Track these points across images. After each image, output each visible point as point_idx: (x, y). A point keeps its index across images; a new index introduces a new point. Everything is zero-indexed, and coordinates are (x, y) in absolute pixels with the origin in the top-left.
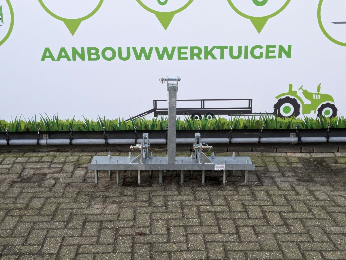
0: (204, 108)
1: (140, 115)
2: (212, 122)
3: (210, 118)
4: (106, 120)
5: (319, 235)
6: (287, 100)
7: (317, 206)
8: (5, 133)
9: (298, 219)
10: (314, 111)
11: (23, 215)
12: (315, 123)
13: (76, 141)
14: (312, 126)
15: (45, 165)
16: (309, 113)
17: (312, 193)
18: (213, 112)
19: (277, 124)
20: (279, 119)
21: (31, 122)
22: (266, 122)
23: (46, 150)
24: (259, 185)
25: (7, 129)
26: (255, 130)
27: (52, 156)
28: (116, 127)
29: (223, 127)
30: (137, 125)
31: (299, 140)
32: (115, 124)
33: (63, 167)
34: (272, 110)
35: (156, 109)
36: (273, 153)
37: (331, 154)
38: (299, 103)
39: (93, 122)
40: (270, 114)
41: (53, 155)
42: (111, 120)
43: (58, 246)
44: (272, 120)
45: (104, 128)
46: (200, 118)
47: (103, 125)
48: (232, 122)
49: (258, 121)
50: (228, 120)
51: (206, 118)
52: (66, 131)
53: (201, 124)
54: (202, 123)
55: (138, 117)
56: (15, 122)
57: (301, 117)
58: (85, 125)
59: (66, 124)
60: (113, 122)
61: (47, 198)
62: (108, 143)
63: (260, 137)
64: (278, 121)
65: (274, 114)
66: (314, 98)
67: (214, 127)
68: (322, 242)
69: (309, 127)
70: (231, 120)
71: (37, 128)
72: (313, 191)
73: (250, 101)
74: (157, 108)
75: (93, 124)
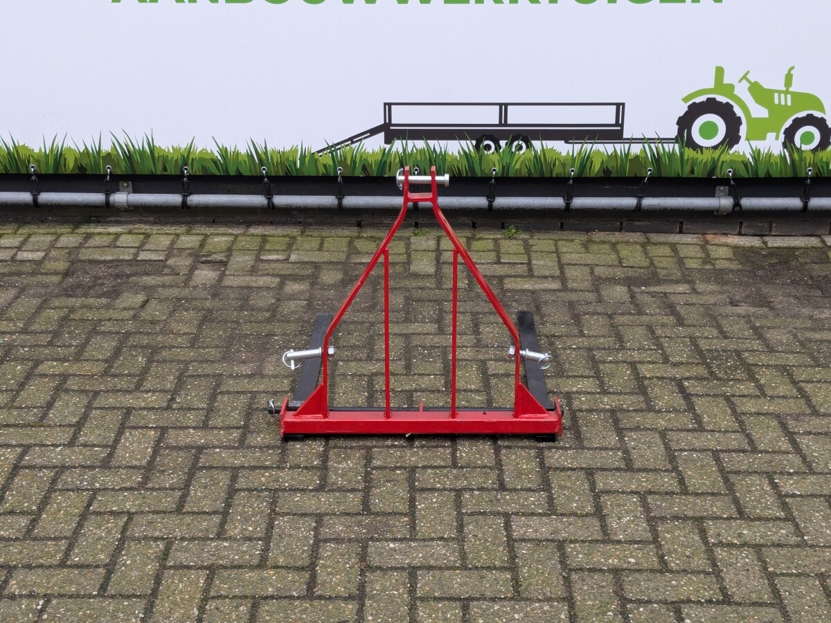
0: (506, 124)
1: (351, 139)
2: (525, 159)
3: (521, 148)
4: (268, 149)
5: (768, 435)
6: (711, 106)
7: (768, 366)
8: (29, 176)
9: (721, 395)
10: (775, 134)
11: (70, 375)
12: (776, 163)
13: (196, 199)
14: (768, 172)
15: (124, 253)
16: (764, 138)
17: (758, 333)
18: (527, 134)
19: (685, 164)
20: (689, 153)
21: (91, 151)
22: (657, 160)
23: (128, 219)
24: (633, 312)
25: (33, 167)
26: (629, 179)
27: (140, 234)
28: (294, 169)
29: (552, 171)
30: (343, 162)
31: (737, 204)
32: (291, 159)
33: (166, 260)
34: (673, 132)
35: (390, 124)
36: (672, 235)
37: (813, 239)
38: (738, 115)
39: (237, 154)
40: (668, 140)
41: (142, 231)
42: (282, 150)
43: (149, 450)
44: (671, 156)
45: (264, 169)
46: (496, 149)
47: (261, 162)
48: (573, 159)
49: (637, 157)
50: (564, 154)
51: (511, 147)
52: (173, 174)
53: (499, 163)
54: (502, 159)
55: (346, 144)
56: (52, 150)
57: (743, 149)
58: (219, 160)
59: (173, 157)
60: (286, 156)
61: (128, 334)
62: (273, 204)
63: (640, 198)
64: (686, 158)
65: (676, 140)
66: (776, 102)
67: (530, 170)
68: (774, 452)
69: (762, 174)
70: (571, 154)
71: (104, 167)
72: (762, 327)
73: (620, 107)
74: (393, 122)
75: (238, 157)
